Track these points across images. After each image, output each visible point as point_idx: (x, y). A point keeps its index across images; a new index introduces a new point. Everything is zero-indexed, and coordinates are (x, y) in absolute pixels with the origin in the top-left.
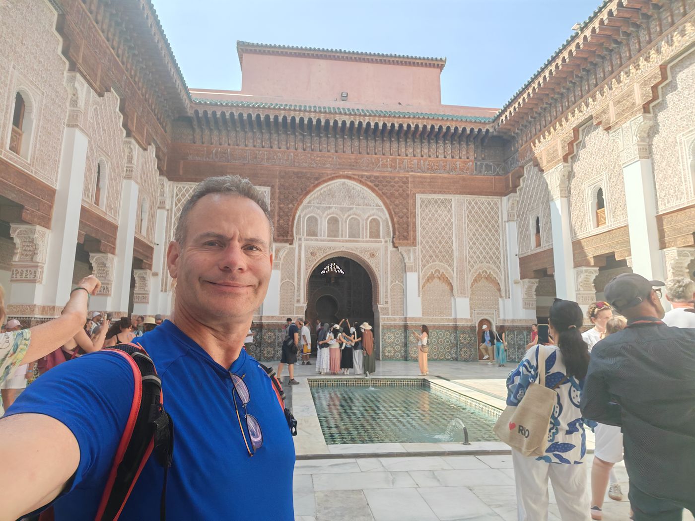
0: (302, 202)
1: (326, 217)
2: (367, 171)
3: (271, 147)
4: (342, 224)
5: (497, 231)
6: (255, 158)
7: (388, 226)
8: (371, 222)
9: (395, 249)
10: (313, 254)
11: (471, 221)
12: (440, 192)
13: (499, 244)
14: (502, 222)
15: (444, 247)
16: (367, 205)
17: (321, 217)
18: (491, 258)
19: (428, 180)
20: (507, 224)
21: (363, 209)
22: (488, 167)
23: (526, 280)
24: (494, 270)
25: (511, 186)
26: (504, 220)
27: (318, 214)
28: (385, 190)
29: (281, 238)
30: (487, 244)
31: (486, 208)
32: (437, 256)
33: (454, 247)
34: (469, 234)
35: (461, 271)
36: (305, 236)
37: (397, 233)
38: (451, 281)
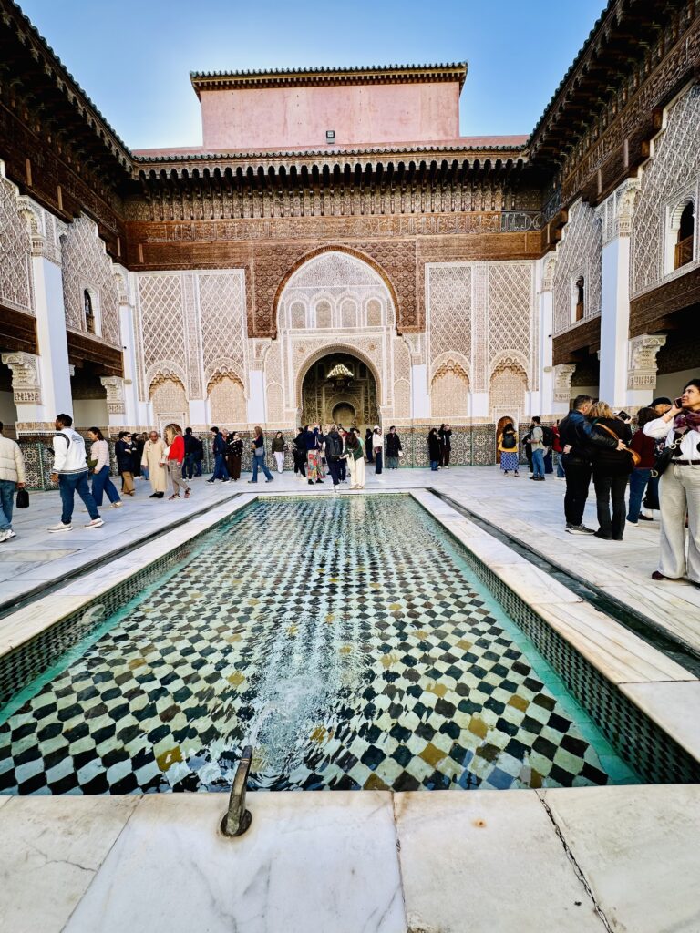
0: (284, 286)
1: (314, 303)
2: (361, 237)
4: (334, 311)
5: (527, 307)
6: (224, 232)
7: (389, 308)
8: (369, 305)
9: (399, 338)
10: (301, 350)
11: (494, 295)
12: (456, 259)
14: (534, 294)
16: (364, 284)
17: (308, 304)
19: (440, 244)
20: (540, 297)
21: (359, 289)
23: (560, 366)
24: (520, 357)
25: (548, 242)
26: (536, 291)
27: (304, 300)
28: (385, 262)
29: (262, 332)
30: (514, 324)
32: (450, 343)
33: (472, 331)
34: (491, 313)
35: (480, 361)
36: (291, 328)
37: (401, 317)
38: (467, 373)
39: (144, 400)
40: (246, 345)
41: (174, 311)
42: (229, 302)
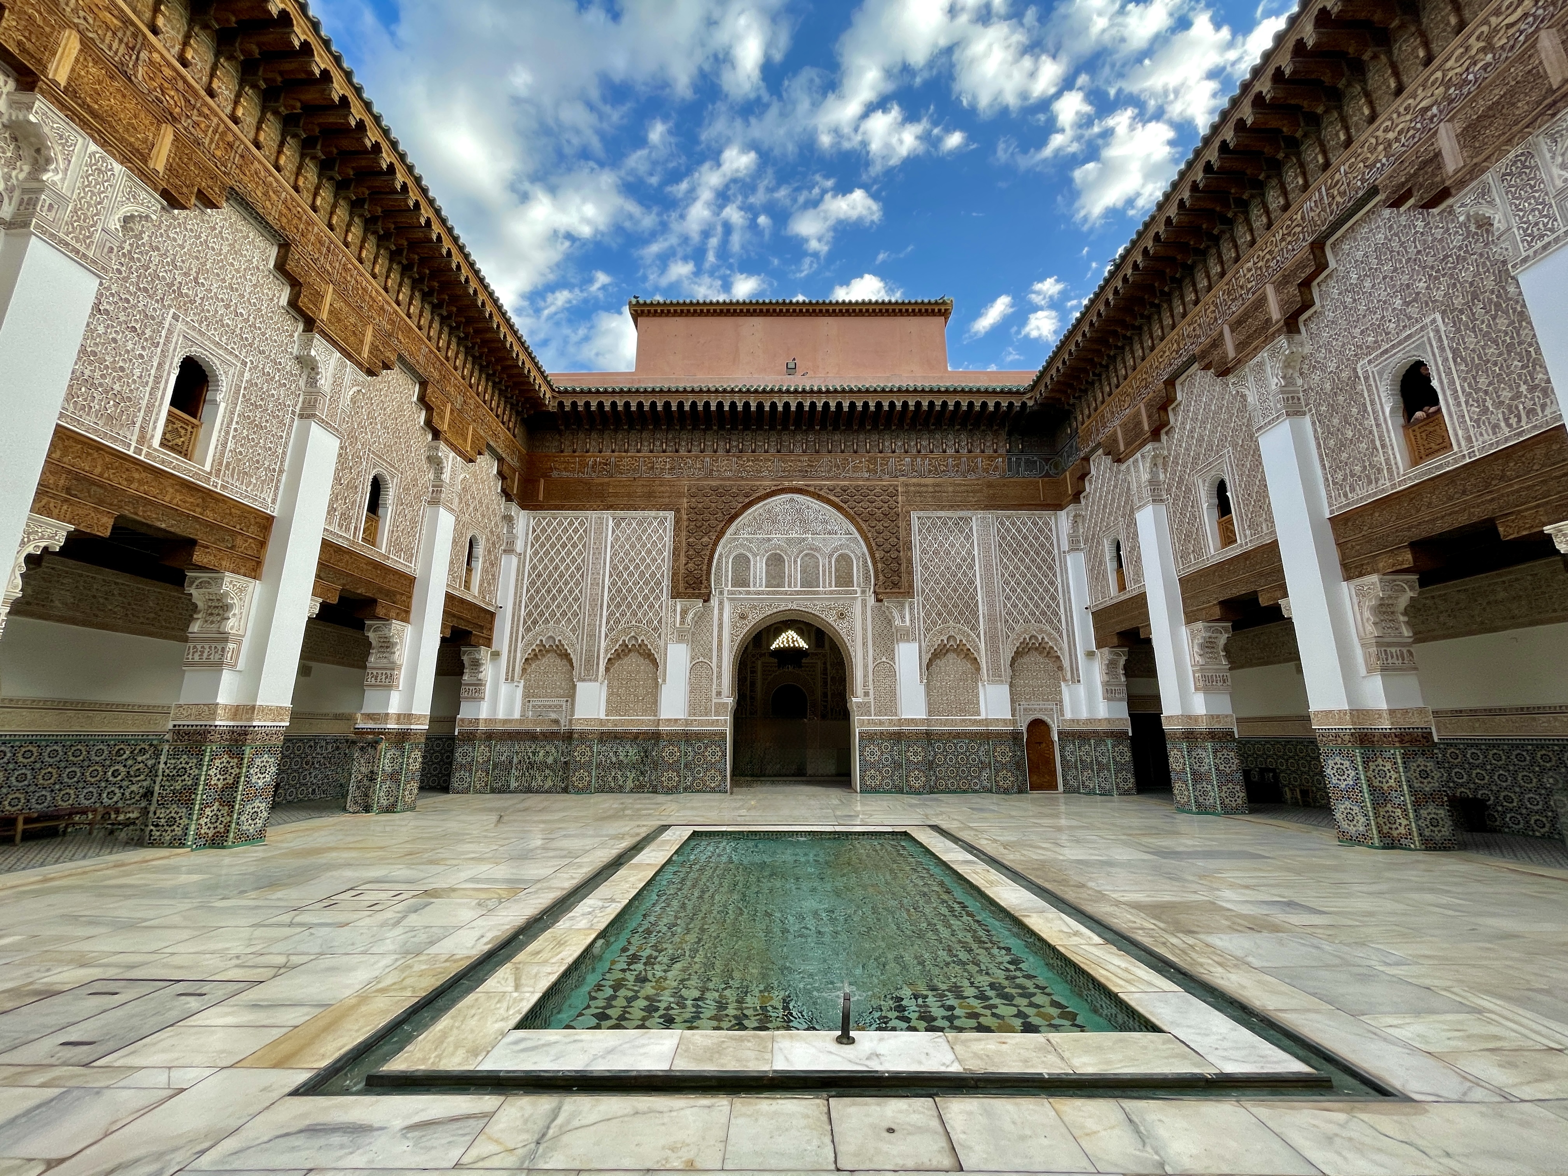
0: (724, 533)
1: (763, 555)
2: (828, 479)
3: (677, 451)
4: (790, 566)
5: (1051, 568)
6: (652, 468)
7: (865, 565)
8: (837, 560)
9: (879, 604)
10: (743, 617)
11: (1005, 553)
12: (951, 507)
13: (1056, 590)
14: (1059, 553)
15: (960, 597)
16: (829, 533)
17: (754, 556)
18: (1043, 613)
19: (931, 489)
20: (1068, 557)
21: (825, 539)
22: (1030, 464)
23: (1106, 650)
24: (1050, 634)
25: (1071, 492)
26: (1062, 550)
27: (751, 551)
28: (858, 509)
29: (690, 591)
30: (1036, 591)
31: (1030, 531)
32: (950, 613)
33: (979, 597)
34: (1003, 575)
35: (992, 639)
36: (730, 588)
37: (881, 577)
38: (976, 655)
39: (512, 680)
40: (667, 607)
41: (574, 560)
42: (649, 552)
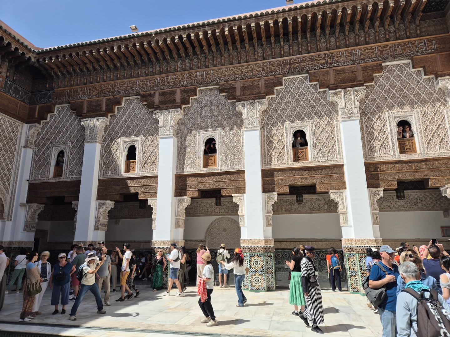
5: (12, 153)
13: (12, 166)
14: (19, 146)
18: (2, 178)
22: (16, 91)
25: (36, 116)
26: (21, 145)
30: (1, 164)
31: (7, 128)
